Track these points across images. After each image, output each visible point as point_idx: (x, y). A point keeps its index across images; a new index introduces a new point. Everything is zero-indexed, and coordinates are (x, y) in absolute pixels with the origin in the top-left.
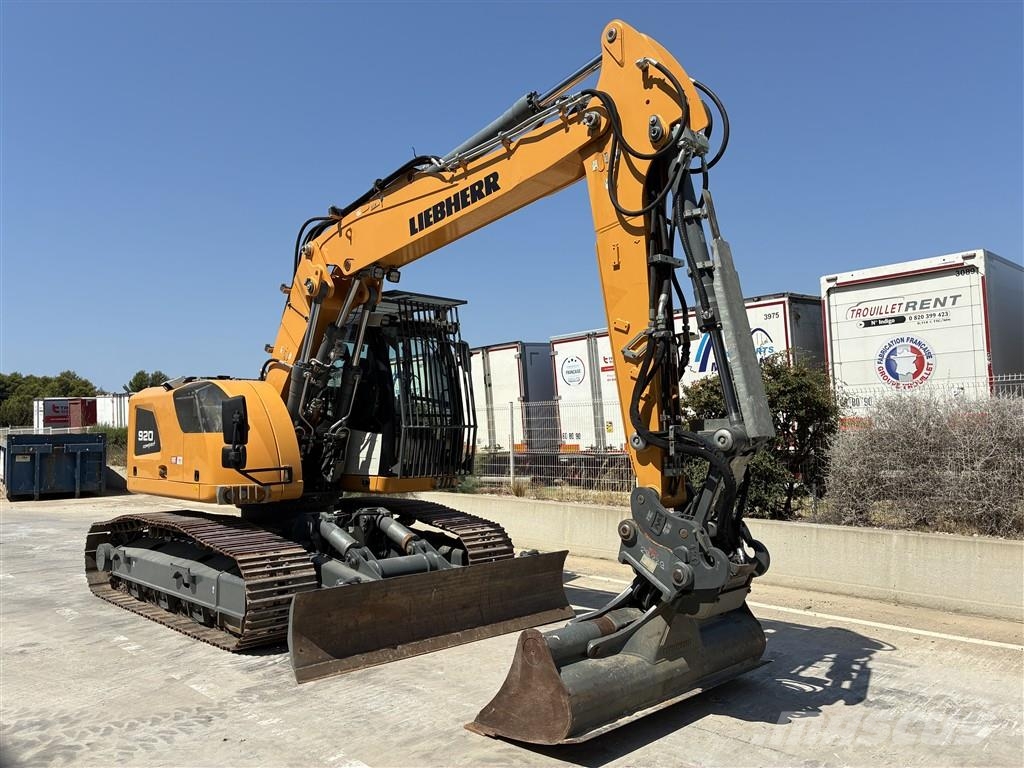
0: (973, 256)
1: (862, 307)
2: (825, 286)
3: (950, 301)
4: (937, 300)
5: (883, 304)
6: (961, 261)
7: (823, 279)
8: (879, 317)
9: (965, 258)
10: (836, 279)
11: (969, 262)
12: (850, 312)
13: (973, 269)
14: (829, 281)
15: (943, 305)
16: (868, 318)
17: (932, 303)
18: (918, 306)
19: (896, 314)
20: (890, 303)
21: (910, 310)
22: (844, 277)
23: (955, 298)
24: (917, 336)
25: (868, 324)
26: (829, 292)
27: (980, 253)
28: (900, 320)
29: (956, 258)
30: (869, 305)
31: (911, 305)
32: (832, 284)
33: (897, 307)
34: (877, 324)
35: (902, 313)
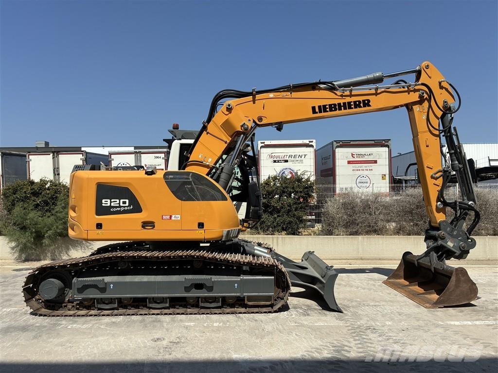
0: (312, 142)
1: (273, 155)
2: (260, 145)
3: (303, 156)
4: (299, 155)
5: (281, 154)
6: (308, 143)
7: (259, 142)
8: (279, 159)
9: (310, 142)
10: (264, 143)
11: (311, 144)
12: (268, 156)
13: (312, 146)
14: (261, 143)
15: (301, 157)
16: (275, 159)
17: (298, 156)
18: (293, 157)
19: (285, 159)
20: (283, 154)
21: (290, 158)
22: (267, 142)
23: (305, 155)
24: (292, 168)
25: (275, 161)
26: (262, 147)
27: (314, 141)
28: (286, 161)
29: (307, 141)
30: (276, 155)
31: (290, 156)
32: (263, 145)
33: (286, 156)
34: (278, 162)
35: (287, 159)
